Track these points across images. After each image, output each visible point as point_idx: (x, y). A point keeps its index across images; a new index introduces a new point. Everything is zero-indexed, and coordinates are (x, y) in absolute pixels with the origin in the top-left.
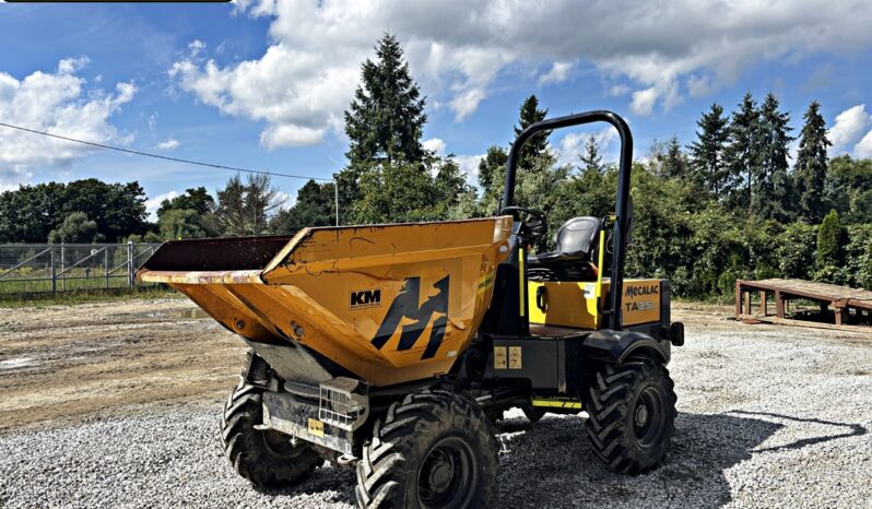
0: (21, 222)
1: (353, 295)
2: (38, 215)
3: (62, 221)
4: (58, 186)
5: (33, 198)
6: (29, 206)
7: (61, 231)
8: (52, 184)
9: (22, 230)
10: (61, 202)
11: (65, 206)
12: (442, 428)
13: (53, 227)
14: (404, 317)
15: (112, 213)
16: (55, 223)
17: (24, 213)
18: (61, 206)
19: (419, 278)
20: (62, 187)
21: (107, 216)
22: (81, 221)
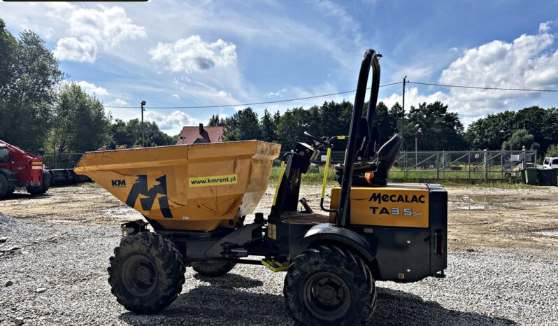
0: (486, 137)
1: (113, 181)
2: (497, 132)
3: (511, 136)
4: (511, 113)
5: (494, 122)
6: (492, 127)
7: (510, 141)
8: (507, 112)
9: (487, 142)
10: (512, 123)
11: (514, 126)
12: (133, 249)
13: (506, 140)
14: (140, 194)
15: (547, 128)
16: (508, 137)
17: (489, 131)
18: (512, 126)
19: (146, 176)
20: (512, 114)
21: (542, 130)
22: (524, 134)
